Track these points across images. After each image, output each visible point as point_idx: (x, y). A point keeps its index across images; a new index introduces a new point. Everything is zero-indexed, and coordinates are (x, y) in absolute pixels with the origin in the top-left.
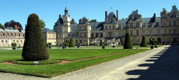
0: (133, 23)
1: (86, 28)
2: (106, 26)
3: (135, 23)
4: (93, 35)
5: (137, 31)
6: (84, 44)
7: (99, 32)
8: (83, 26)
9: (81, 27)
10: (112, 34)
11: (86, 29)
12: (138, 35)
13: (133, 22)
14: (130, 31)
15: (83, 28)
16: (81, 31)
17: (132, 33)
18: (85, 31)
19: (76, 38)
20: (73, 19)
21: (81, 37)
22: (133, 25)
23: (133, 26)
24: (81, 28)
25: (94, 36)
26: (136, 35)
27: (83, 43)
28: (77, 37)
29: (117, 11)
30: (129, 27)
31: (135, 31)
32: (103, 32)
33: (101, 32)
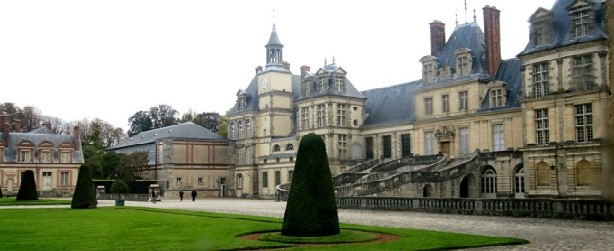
0: (553, 64)
2: (426, 100)
4: (373, 148)
7: (395, 133)
10: (457, 140)
12: (586, 135)
13: (555, 56)
17: (547, 123)
23: (554, 81)
25: (375, 151)
26: (572, 136)
30: (528, 91)
31: (561, 113)
32: (412, 132)
33: (405, 133)
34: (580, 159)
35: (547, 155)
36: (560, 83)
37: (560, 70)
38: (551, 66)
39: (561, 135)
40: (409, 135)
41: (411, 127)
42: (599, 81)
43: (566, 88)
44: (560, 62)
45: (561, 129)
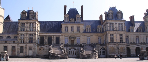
0: (115, 24)
1: (33, 26)
2: (66, 27)
3: (117, 24)
4: (43, 40)
5: (120, 35)
6: (28, 55)
7: (54, 36)
8: (27, 23)
9: (24, 24)
10: (76, 40)
11: (33, 28)
12: (121, 41)
13: (115, 22)
14: (109, 35)
15: (27, 26)
16: (24, 31)
17: (113, 38)
18: (30, 31)
19: (14, 42)
20: (9, 16)
21: (23, 41)
22: (115, 26)
23: (115, 28)
24: (24, 26)
25: (45, 41)
26: (119, 41)
27: (26, 52)
28: (16, 42)
29: (82, 7)
30: (108, 29)
31: (117, 36)
32: (60, 36)
33: (58, 36)
34: (121, 47)
35: (114, 45)
36: (116, 29)
37: (116, 25)
38: (114, 24)
39: (117, 41)
40: (59, 37)
41: (60, 35)
42: (124, 30)
43: (117, 30)
44: (116, 24)
45: (117, 40)
